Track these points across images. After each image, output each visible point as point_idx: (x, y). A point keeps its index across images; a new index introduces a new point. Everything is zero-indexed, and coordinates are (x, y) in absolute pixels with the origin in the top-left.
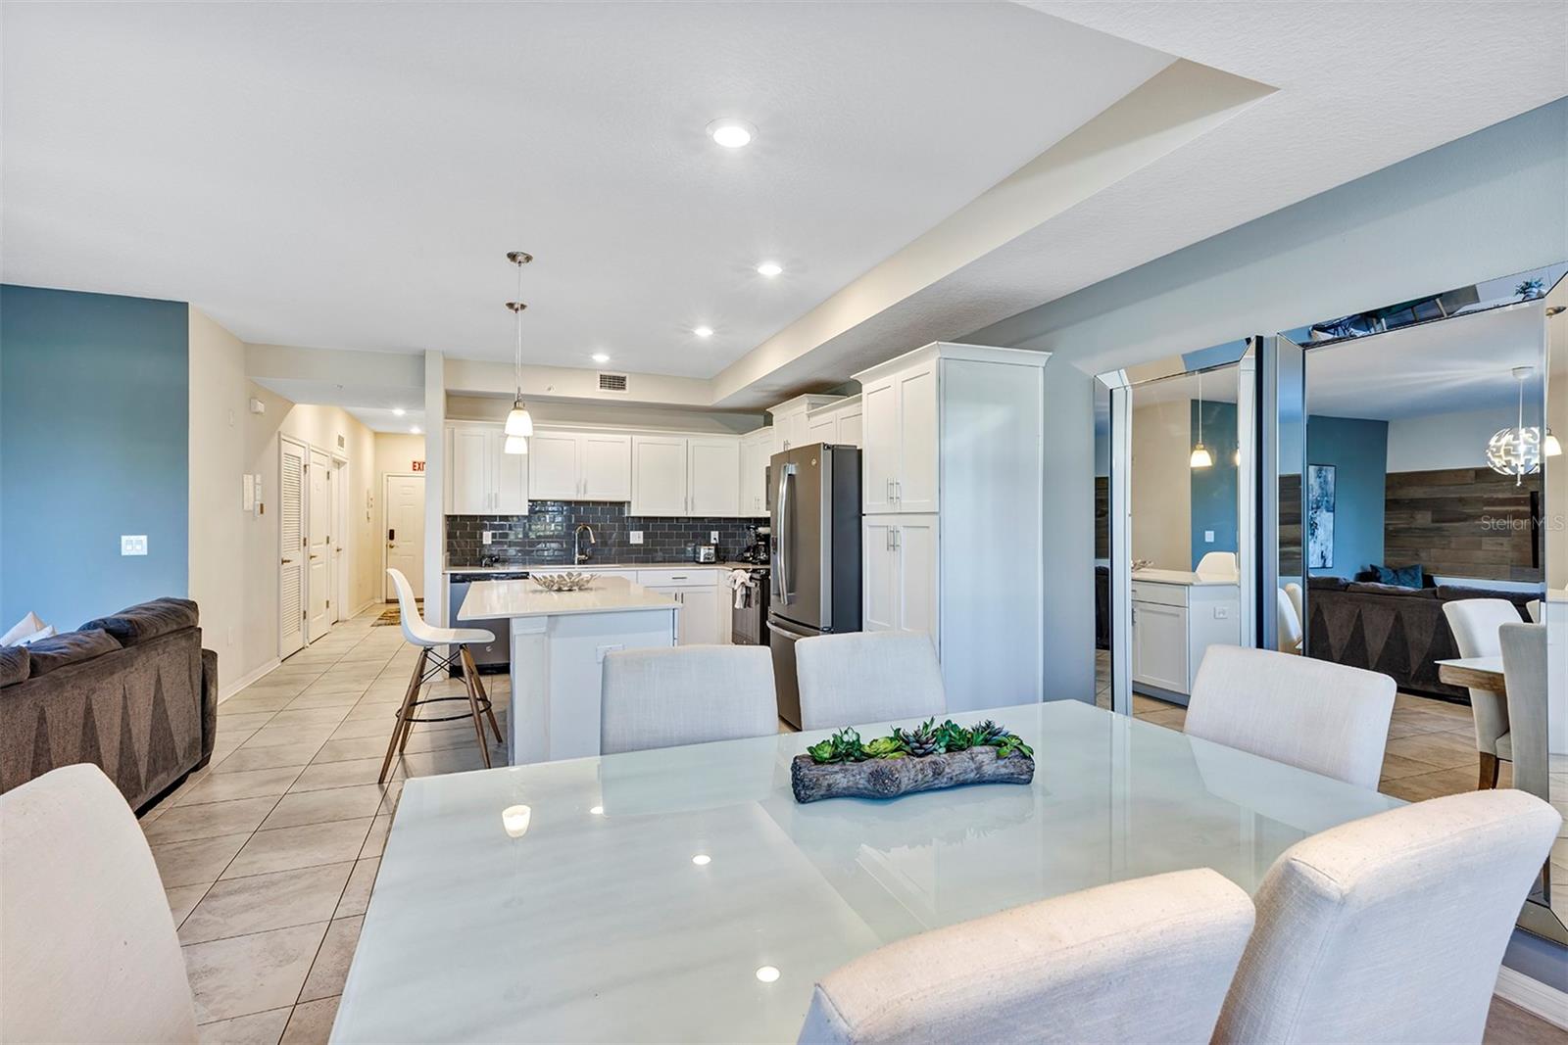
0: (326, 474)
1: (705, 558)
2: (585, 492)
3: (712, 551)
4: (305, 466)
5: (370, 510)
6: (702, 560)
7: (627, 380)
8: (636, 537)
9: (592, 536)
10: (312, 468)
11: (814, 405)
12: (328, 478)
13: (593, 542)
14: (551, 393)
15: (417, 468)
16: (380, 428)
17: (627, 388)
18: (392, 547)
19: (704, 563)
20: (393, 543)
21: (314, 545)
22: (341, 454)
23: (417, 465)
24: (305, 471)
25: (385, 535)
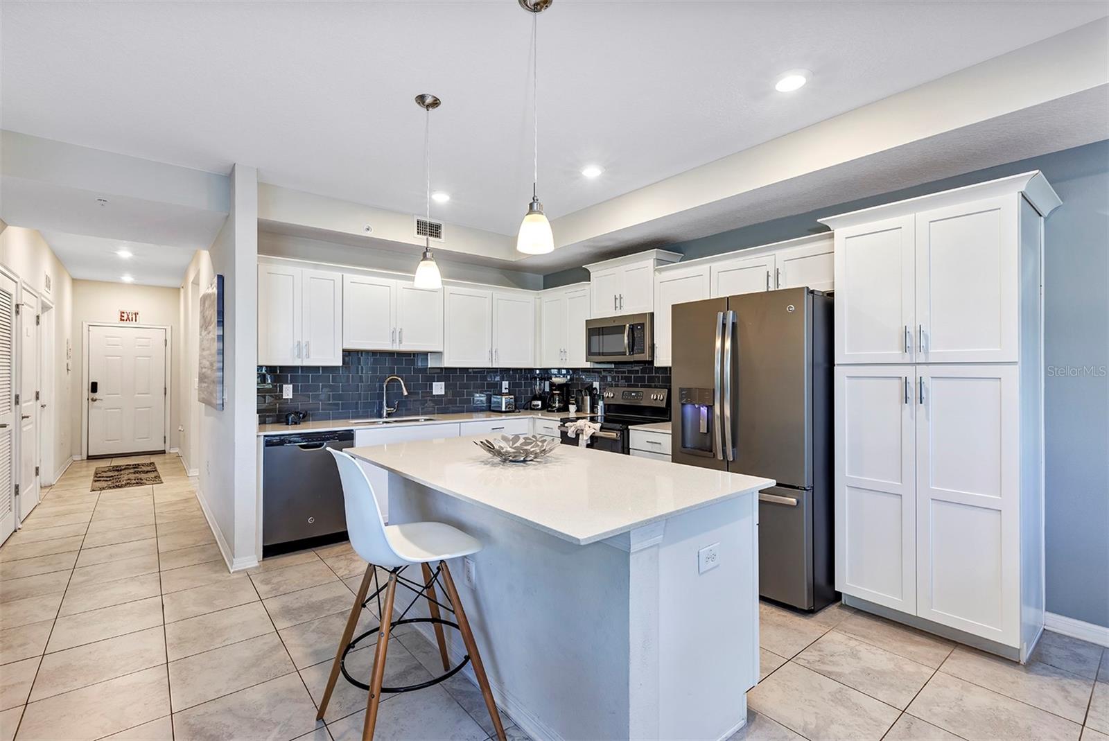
0: (35, 319)
1: (506, 407)
2: (400, 341)
3: (512, 400)
4: (17, 306)
5: (69, 361)
6: (503, 409)
7: (443, 227)
8: (439, 388)
9: (403, 386)
10: (23, 309)
11: (660, 262)
12: (38, 323)
13: (405, 393)
14: (369, 234)
15: (125, 318)
16: (81, 274)
17: (443, 235)
18: (94, 400)
19: (505, 412)
20: (96, 396)
21: (25, 402)
22: (49, 297)
23: (125, 315)
24: (17, 312)
25: (86, 387)
